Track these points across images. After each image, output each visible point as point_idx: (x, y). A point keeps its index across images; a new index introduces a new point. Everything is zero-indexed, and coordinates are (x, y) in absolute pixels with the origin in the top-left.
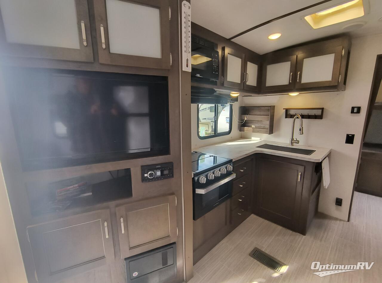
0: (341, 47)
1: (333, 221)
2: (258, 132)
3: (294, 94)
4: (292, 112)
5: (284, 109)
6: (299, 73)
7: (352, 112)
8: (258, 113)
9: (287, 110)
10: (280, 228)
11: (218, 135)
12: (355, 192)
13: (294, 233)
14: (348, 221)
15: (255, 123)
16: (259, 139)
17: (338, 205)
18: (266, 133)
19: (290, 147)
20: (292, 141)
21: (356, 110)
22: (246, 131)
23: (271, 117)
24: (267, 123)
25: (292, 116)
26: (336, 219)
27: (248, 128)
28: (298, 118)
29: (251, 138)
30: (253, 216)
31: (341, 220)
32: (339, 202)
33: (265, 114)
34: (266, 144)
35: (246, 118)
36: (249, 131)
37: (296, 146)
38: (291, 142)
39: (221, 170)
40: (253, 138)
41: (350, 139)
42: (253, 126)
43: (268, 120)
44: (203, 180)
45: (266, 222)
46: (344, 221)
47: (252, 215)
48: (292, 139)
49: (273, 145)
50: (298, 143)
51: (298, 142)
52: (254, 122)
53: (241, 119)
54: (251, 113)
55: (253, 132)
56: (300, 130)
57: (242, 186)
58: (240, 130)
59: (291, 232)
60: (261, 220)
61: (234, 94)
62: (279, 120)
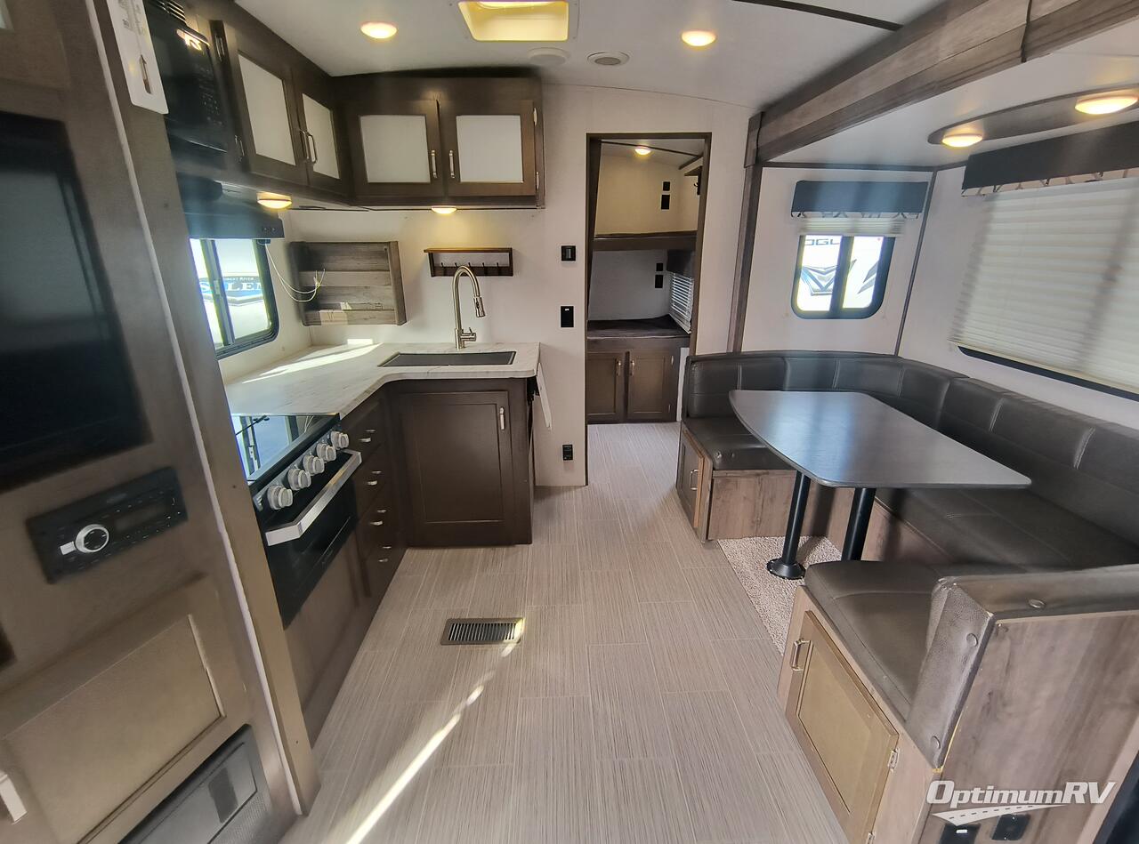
0: (530, 102)
1: (565, 495)
2: (365, 321)
3: (445, 211)
4: (446, 260)
5: (425, 251)
6: (451, 155)
7: (564, 258)
8: (353, 263)
9: (432, 255)
10: (480, 552)
11: (239, 347)
12: (589, 426)
13: (511, 549)
14: (587, 484)
15: (349, 294)
16: (369, 341)
17: (568, 459)
18: (389, 321)
19: (459, 351)
20: (462, 336)
21: (568, 254)
22: (327, 323)
23: (394, 275)
24: (387, 295)
25: (448, 271)
26: (569, 488)
27: (330, 311)
28: (464, 274)
29: (346, 343)
30: (411, 554)
31: (576, 487)
32: (568, 453)
33: (374, 266)
34: (399, 354)
35: (319, 280)
36: (336, 321)
37: (471, 348)
38: (460, 339)
39: (319, 453)
40: (351, 342)
41: (567, 318)
42: (344, 306)
43: (390, 284)
44: (281, 497)
45: (448, 553)
46: (581, 487)
47: (407, 551)
48: (460, 331)
49: (418, 352)
50: (474, 339)
51: (472, 336)
52: (346, 292)
53: (301, 284)
54: (330, 265)
55: (351, 321)
56: (477, 304)
57: (374, 483)
58: (307, 323)
59: (505, 549)
60: (433, 554)
61: (274, 202)
62: (417, 283)
